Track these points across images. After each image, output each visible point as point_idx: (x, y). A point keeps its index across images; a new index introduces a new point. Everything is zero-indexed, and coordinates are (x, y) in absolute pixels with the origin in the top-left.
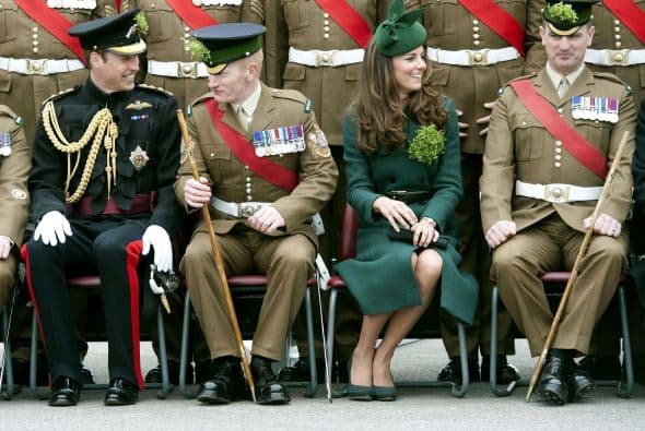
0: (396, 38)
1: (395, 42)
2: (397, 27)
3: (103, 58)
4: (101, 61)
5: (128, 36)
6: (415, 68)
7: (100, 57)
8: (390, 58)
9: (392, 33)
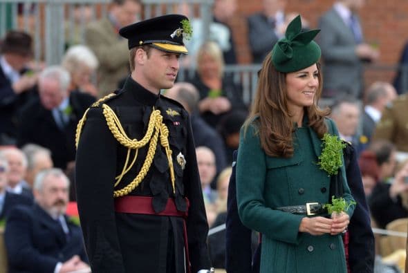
0: (290, 56)
1: (289, 60)
2: (292, 45)
3: (147, 54)
4: (145, 57)
5: (172, 36)
6: (307, 85)
7: (144, 53)
8: (285, 74)
9: (287, 51)
